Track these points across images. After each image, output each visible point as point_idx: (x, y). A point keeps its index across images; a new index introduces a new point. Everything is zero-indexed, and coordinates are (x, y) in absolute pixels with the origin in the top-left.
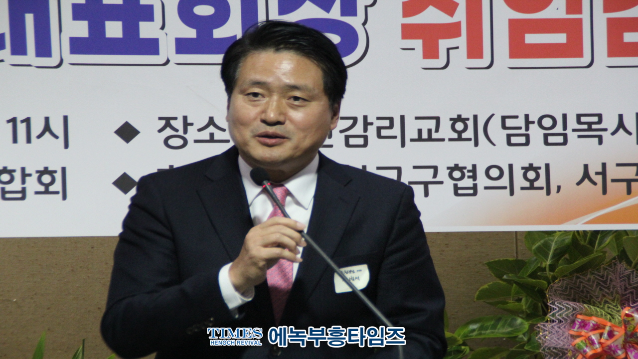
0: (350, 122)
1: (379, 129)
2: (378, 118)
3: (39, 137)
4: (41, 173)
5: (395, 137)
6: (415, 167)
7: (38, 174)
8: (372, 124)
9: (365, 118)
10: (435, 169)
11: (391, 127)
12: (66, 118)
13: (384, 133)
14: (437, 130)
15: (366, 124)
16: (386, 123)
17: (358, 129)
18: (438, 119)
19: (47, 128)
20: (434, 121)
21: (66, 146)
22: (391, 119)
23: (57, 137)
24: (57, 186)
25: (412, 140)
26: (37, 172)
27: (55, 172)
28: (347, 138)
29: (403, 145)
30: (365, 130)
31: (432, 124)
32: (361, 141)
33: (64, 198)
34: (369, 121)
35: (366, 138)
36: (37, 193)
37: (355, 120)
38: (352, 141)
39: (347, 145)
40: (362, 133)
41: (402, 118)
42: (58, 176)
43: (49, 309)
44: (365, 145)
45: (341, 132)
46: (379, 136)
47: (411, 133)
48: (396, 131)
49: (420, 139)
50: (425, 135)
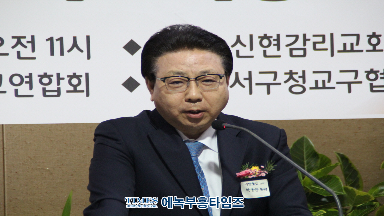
0: (294, 38)
1: (315, 43)
2: (314, 36)
3: (69, 51)
4: (71, 77)
5: (326, 49)
6: (341, 71)
7: (69, 78)
8: (309, 40)
9: (305, 35)
10: (356, 72)
11: (324, 41)
12: (88, 38)
13: (318, 46)
14: (357, 44)
15: (305, 40)
16: (320, 39)
17: (299, 44)
18: (358, 36)
19: (75, 44)
20: (355, 37)
21: (89, 57)
22: (324, 36)
23: (82, 51)
24: (83, 87)
25: (339, 51)
26: (68, 76)
27: (81, 76)
28: (291, 50)
29: (332, 55)
30: (305, 44)
31: (354, 39)
32: (301, 53)
33: (88, 95)
34: (307, 37)
35: (305, 50)
36: (68, 92)
37: (297, 37)
38: (295, 53)
39: (291, 55)
40: (302, 47)
41: (332, 35)
42: (83, 79)
43: (72, 175)
44: (304, 55)
45: (287, 46)
46: (315, 49)
47: (338, 46)
48: (327, 45)
49: (345, 50)
50: (348, 48)
